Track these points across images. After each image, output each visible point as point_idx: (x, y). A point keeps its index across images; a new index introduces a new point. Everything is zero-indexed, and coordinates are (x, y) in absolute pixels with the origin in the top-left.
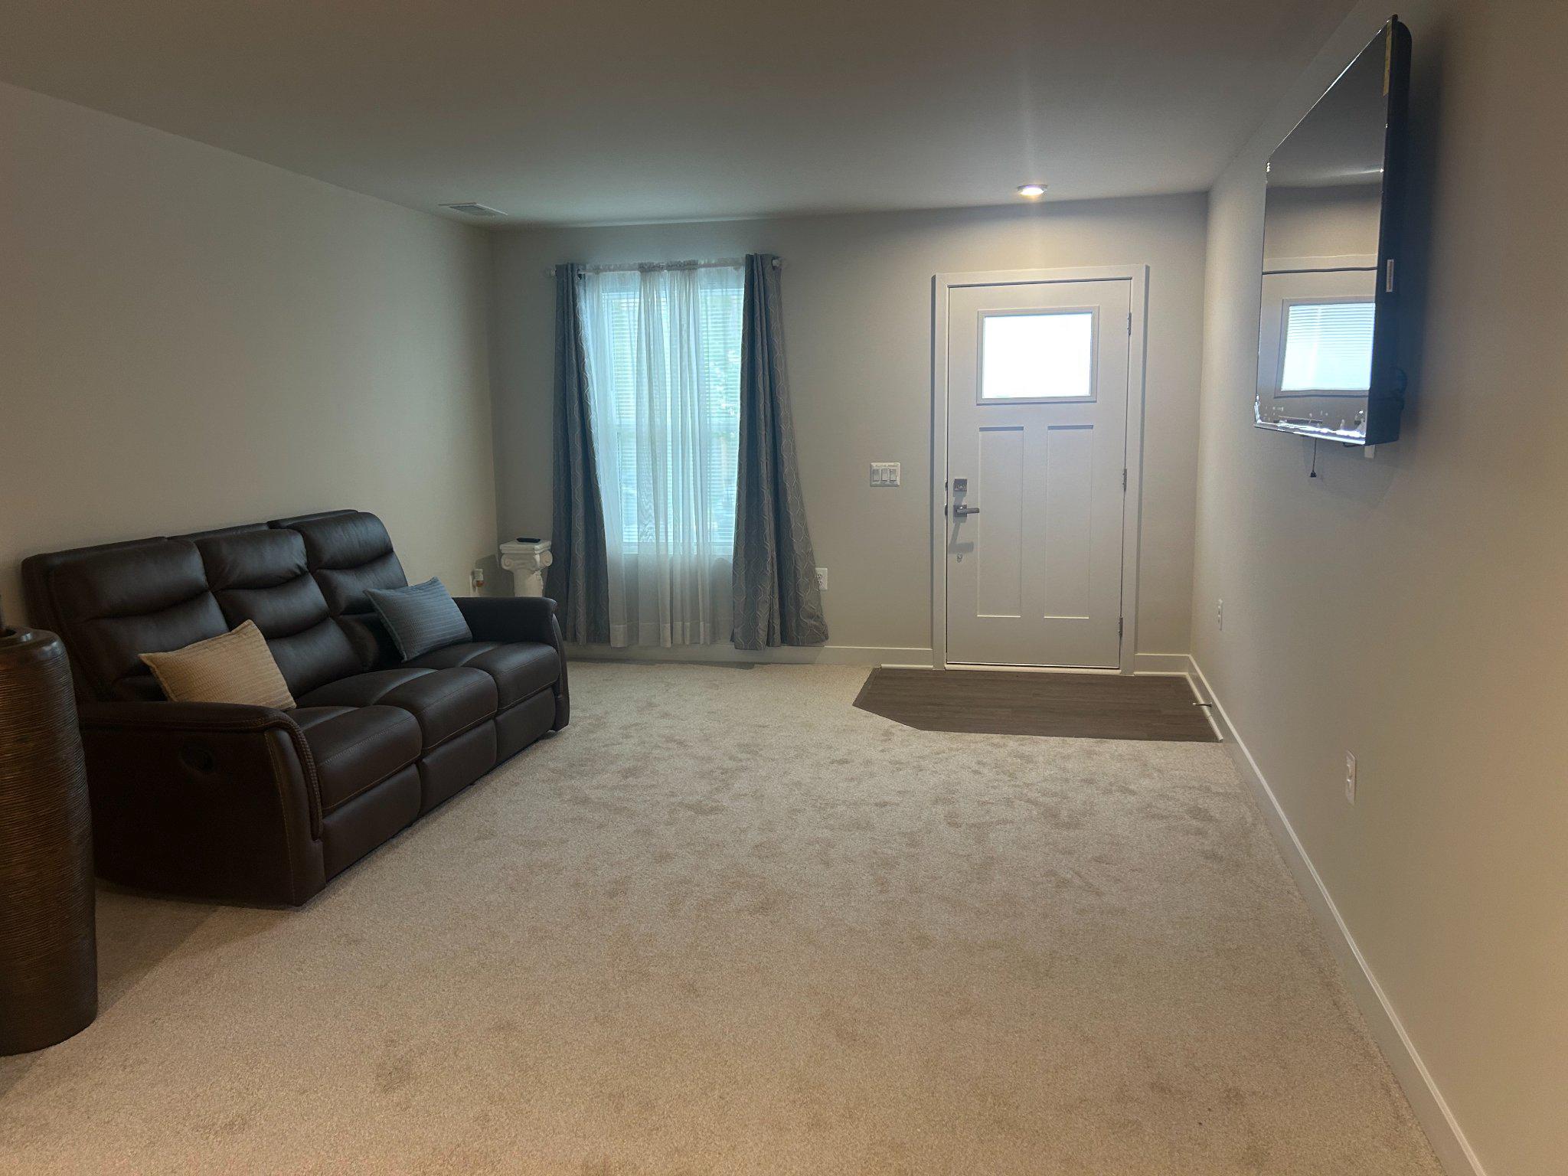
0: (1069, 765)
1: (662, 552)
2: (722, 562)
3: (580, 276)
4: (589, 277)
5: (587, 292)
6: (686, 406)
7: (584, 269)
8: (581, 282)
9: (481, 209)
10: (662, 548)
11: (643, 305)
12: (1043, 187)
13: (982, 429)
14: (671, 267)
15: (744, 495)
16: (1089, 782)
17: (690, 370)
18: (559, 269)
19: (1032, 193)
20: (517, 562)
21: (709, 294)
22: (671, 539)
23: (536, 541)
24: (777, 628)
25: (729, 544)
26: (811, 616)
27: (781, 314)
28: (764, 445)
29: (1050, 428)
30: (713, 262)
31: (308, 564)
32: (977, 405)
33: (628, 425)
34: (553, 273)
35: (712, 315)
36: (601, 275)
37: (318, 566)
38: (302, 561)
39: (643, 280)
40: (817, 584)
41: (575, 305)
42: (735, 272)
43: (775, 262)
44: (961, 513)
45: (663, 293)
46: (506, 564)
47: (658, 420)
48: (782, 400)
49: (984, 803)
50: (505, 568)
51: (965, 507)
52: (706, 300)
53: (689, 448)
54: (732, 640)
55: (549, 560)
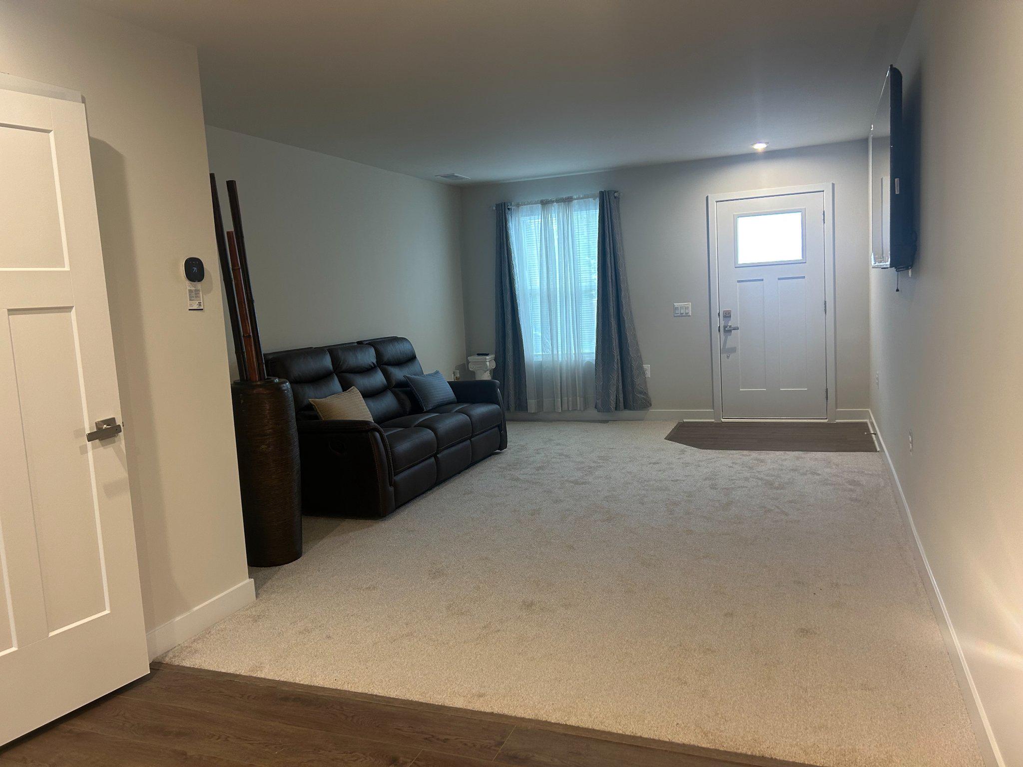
0: (785, 463)
1: (555, 359)
2: (589, 363)
3: (509, 209)
4: (514, 209)
5: (513, 217)
6: (567, 277)
7: (511, 205)
8: (509, 212)
9: (457, 176)
10: (555, 357)
11: (543, 222)
12: (767, 143)
13: (739, 281)
14: (558, 201)
15: (600, 325)
16: (794, 470)
17: (569, 256)
18: (497, 206)
19: (760, 147)
20: (478, 366)
21: (579, 214)
22: (560, 353)
23: (487, 355)
24: (621, 400)
25: (593, 353)
26: (641, 393)
27: (620, 223)
28: (611, 296)
29: (779, 279)
30: (582, 196)
31: (377, 362)
32: (736, 267)
33: (535, 289)
34: (494, 208)
35: (581, 225)
36: (520, 207)
37: (382, 363)
38: (374, 361)
39: (543, 209)
40: (644, 373)
41: (506, 224)
42: (593, 201)
43: (616, 194)
44: (728, 331)
45: (553, 215)
46: (471, 367)
47: (551, 286)
48: (621, 270)
49: (732, 480)
50: (471, 369)
51: (730, 326)
52: (577, 218)
53: (569, 301)
54: (596, 408)
55: (494, 365)
